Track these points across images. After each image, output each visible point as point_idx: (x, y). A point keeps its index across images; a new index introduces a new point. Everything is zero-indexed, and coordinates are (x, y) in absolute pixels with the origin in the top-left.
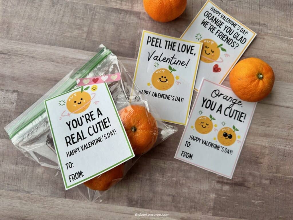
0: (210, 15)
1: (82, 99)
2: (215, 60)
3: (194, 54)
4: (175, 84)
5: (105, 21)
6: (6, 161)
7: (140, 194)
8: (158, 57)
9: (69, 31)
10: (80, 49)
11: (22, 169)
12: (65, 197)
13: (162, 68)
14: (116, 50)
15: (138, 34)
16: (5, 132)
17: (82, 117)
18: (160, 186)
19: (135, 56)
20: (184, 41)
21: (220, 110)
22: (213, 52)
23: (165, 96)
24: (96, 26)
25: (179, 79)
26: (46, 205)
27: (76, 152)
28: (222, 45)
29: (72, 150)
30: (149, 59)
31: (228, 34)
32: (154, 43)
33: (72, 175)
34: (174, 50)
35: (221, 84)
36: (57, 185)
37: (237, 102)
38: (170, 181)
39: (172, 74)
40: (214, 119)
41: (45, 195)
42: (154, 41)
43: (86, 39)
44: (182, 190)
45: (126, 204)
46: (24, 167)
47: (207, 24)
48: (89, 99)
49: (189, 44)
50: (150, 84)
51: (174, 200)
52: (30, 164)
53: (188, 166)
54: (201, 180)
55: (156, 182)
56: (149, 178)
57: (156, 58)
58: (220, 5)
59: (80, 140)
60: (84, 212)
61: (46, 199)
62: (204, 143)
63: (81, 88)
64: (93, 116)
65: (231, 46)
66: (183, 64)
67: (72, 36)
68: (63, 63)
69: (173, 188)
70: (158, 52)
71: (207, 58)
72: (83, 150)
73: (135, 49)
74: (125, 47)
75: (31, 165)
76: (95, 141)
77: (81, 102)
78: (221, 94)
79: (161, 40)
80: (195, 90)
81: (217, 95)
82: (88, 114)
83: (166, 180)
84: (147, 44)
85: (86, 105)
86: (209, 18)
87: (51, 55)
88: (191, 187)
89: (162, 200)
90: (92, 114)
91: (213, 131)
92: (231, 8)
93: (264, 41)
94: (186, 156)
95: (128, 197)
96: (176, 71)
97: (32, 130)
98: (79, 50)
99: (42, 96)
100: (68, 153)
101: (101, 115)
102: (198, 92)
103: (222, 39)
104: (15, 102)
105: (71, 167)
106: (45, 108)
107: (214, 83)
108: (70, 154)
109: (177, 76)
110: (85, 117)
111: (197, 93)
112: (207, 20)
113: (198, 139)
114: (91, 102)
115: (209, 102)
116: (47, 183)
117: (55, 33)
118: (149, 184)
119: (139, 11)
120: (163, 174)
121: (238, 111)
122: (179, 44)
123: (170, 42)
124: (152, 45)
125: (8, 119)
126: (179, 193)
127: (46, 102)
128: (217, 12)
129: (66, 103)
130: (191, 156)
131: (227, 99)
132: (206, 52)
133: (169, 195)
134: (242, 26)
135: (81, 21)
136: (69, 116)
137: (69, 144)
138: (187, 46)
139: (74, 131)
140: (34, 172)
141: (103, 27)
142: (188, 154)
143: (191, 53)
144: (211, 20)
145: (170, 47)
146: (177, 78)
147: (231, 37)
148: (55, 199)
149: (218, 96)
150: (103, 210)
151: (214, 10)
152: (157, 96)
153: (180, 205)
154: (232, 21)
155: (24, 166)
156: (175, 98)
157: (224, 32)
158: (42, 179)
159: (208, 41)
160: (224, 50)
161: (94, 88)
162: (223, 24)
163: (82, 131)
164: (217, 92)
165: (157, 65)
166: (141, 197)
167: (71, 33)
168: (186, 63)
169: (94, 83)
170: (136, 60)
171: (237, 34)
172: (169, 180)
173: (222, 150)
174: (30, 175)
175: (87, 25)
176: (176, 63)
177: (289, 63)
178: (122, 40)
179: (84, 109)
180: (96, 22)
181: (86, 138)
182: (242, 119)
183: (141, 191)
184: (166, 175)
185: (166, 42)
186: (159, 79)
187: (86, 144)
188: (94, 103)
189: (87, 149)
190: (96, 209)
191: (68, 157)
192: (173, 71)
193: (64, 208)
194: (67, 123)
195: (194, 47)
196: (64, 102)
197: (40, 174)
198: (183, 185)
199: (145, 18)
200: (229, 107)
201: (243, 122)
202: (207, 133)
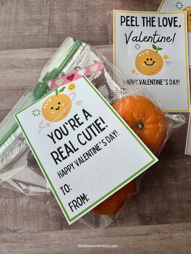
1: (59, 103)
3: (179, 26)
4: (165, 65)
5: (66, 9)
7: (153, 207)
8: (137, 37)
9: (26, 30)
10: (44, 47)
11: (2, 203)
12: (62, 229)
13: (145, 49)
14: (86, 39)
15: (108, 17)
17: (65, 125)
18: (175, 193)
19: (110, 42)
20: (164, 13)
23: (155, 81)
24: (57, 17)
25: (168, 58)
27: (69, 170)
29: (64, 168)
30: (127, 42)
32: (129, 23)
33: (72, 202)
34: (155, 26)
36: (48, 215)
39: (158, 54)
41: (36, 230)
42: (129, 20)
43: (48, 35)
45: (138, 222)
48: (68, 102)
49: (170, 16)
50: (135, 71)
52: (10, 194)
55: (168, 188)
57: (135, 39)
59: (71, 153)
61: (38, 235)
63: (55, 91)
64: (79, 120)
66: (168, 40)
67: (32, 35)
68: (27, 67)
70: (136, 31)
72: (78, 165)
73: (107, 34)
74: (96, 34)
75: (12, 196)
76: (92, 150)
77: (59, 107)
79: (136, 17)
80: (190, 67)
82: (72, 119)
83: (180, 183)
84: (121, 25)
85: (66, 109)
87: (12, 60)
89: (181, 209)
90: (77, 117)
95: (138, 213)
96: (162, 50)
98: (43, 49)
99: (10, 110)
100: (59, 173)
101: (89, 116)
105: (68, 190)
106: (17, 123)
108: (63, 173)
109: (165, 55)
110: (69, 124)
114: (71, 103)
116: (36, 214)
117: (11, 35)
118: (160, 192)
120: (176, 177)
122: (159, 18)
123: (147, 17)
124: (127, 25)
127: (17, 115)
129: (41, 112)
135: (39, 15)
136: (49, 126)
137: (57, 161)
138: (169, 18)
139: (60, 144)
140: (17, 204)
141: (65, 16)
143: (175, 26)
145: (149, 23)
146: (166, 57)
148: (50, 234)
150: (111, 236)
152: (147, 83)
155: (4, 200)
156: (168, 82)
158: (29, 211)
161: (72, 87)
163: (70, 142)
165: (137, 47)
166: (154, 210)
167: (29, 31)
168: (172, 38)
169: (70, 81)
170: (113, 47)
172: (184, 183)
175: (46, 18)
176: (160, 40)
178: (90, 26)
179: (66, 114)
180: (56, 13)
181: (78, 149)
183: (153, 203)
184: (180, 178)
185: (143, 19)
186: (144, 62)
187: (81, 157)
188: (76, 104)
189: (84, 163)
190: (102, 236)
191: (61, 178)
192: (159, 50)
193: (62, 243)
194: (48, 135)
195: (177, 18)
196: (39, 111)
197: (25, 206)
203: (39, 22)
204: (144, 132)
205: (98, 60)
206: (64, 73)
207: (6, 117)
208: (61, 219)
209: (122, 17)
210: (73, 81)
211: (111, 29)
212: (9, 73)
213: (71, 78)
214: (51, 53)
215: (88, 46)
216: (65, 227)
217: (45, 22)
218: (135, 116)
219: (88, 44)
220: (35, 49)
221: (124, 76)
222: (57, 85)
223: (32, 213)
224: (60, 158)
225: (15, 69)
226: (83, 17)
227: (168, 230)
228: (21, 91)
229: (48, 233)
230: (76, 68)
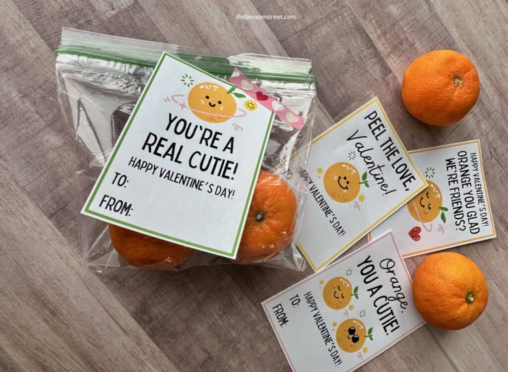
0: (465, 160)
1: (220, 102)
2: (424, 220)
3: (407, 188)
4: (352, 203)
5: (341, 37)
6: (11, 75)
7: (167, 312)
8: (363, 147)
10: (277, 36)
11: (27, 112)
12: (50, 217)
13: (356, 167)
14: (321, 86)
15: (365, 95)
16: (58, 34)
17: (198, 128)
18: (204, 326)
19: (336, 118)
20: (410, 160)
21: (374, 290)
22: (430, 208)
23: (326, 205)
25: (362, 201)
26: (7, 199)
27: (147, 169)
28: (446, 210)
29: (144, 162)
30: (349, 139)
31: (464, 203)
32: (374, 126)
33: (111, 198)
34: (389, 160)
35: (404, 259)
36: (57, 186)
37: (402, 300)
38: (224, 331)
39: (360, 187)
40: (357, 297)
41: (22, 184)
42: (376, 124)
43: (296, 33)
44: (228, 359)
45: (132, 309)
46: (32, 113)
47: (452, 167)
48: (230, 112)
49: (412, 170)
50: (321, 173)
51: (205, 364)
52: (47, 115)
53: (267, 331)
54: (267, 366)
55: (205, 314)
56: (202, 300)
57: (359, 147)
58: (487, 159)
59: (168, 157)
60: (57, 264)
61: (16, 191)
62: (317, 319)
63: (232, 87)
64: (216, 141)
65: (456, 222)
66: (383, 187)
67: (282, 10)
68: (239, 30)
69: (220, 345)
70: (369, 142)
71: (416, 209)
72: (161, 175)
73: (344, 108)
74: (335, 94)
75: (47, 120)
76: (191, 180)
77: (214, 105)
78: (392, 272)
79: (385, 130)
80: (368, 235)
81: (388, 268)
82: (211, 132)
83: (221, 324)
84: (365, 118)
85: (219, 116)
86: (460, 162)
87: (233, 4)
88: (245, 366)
89: (189, 349)
90: (218, 136)
91: (342, 311)
92: (493, 176)
93: (495, 253)
94: (278, 314)
95: (145, 301)
96: (367, 188)
97: (104, 73)
98: (275, 37)
99: (166, 42)
100: (133, 160)
101: (229, 150)
102: (370, 242)
103: (453, 203)
104: (117, 10)
105: (121, 183)
106: (156, 64)
107: (397, 249)
108: (138, 164)
109: (363, 196)
110: (203, 131)
111: (368, 242)
112: (456, 161)
113: (314, 305)
114: (230, 118)
115: (371, 268)
116: (45, 169)
118: (192, 309)
119: (392, 70)
120: (225, 313)
121: (393, 314)
122: (401, 158)
123: (393, 143)
124: (369, 125)
125: (81, 22)
126: (222, 360)
127: (167, 56)
128: (475, 165)
129: (193, 86)
130: (284, 321)
131: (395, 285)
132: (422, 200)
133: (206, 351)
134: (489, 211)
135: (313, 4)
136: (182, 108)
137: (147, 147)
138: (408, 170)
139: (171, 137)
140: (41, 134)
141: (332, 41)
142: (283, 315)
143: (404, 183)
144: (460, 167)
145: (388, 150)
146: (362, 198)
147: (465, 210)
148: (31, 206)
149: (387, 271)
150: (88, 288)
151: (474, 159)
152: (316, 197)
154: (482, 193)
155: (34, 111)
156: (335, 221)
157: (462, 197)
158: (43, 156)
159: (435, 188)
160: (443, 218)
161: (250, 105)
162: (469, 185)
163: (182, 147)
164: (391, 264)
165: (352, 155)
166: (164, 317)
167: (285, 4)
168: (389, 189)
169: (256, 99)
170: (333, 125)
171: (474, 213)
172: (225, 329)
173: (330, 349)
174: (30, 132)
175: (315, 16)
176: (377, 177)
177: (500, 308)
178: (340, 81)
179: (211, 119)
180: (329, 27)
181: (180, 162)
182: (389, 328)
183: (171, 310)
184: (227, 318)
185: (388, 139)
186: (339, 177)
187: (173, 172)
188: (233, 125)
189: (169, 181)
190: (80, 276)
191: (129, 165)
192: (364, 184)
193: (30, 231)
194: (170, 115)
195: (415, 179)
196: (192, 82)
197: (46, 146)
198: (238, 353)
199: (391, 85)
200: (388, 297)
201: (387, 334)
202: (332, 308)
203: (305, 10)
204: (255, 227)
205: (305, 116)
206: (261, 84)
207: (154, 42)
208: (64, 207)
209: (375, 112)
210: (260, 102)
211: (352, 108)
212: (214, 10)
213: (262, 97)
214: (276, 51)
215: (314, 94)
216: (55, 219)
217: (309, 18)
218: (267, 202)
219: (316, 92)
220: (267, 26)
221: (306, 162)
222: (240, 85)
223: (43, 161)
224: (153, 148)
225: (224, 15)
226: (346, 64)
227: (150, 352)
228: (201, 41)
229: (29, 202)
230: (277, 95)
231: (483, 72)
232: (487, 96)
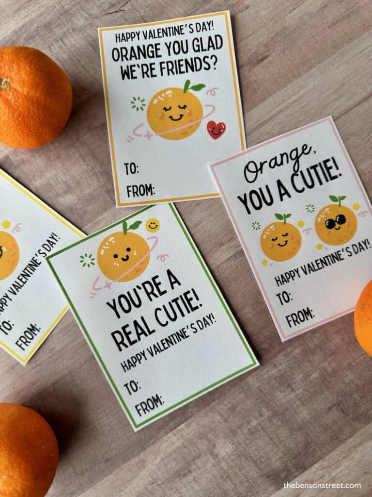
2: (200, 116)
7: (280, 451)
18: (302, 409)
21: (283, 192)
22: (185, 107)
28: (188, 82)
31: (182, 56)
35: (247, 148)
37: (300, 152)
38: (310, 386)
40: (289, 216)
44: (343, 383)
45: (272, 489)
47: (132, 71)
51: (345, 411)
53: (318, 335)
55: (287, 409)
56: (271, 412)
58: (125, 19)
62: (310, 271)
65: (205, 68)
69: (326, 392)
71: (185, 127)
78: (262, 165)
81: (257, 172)
83: (301, 390)
86: (127, 59)
88: (354, 364)
89: (325, 428)
90: (157, 281)
91: (304, 236)
92: (147, 9)
93: (251, 11)
94: (299, 320)
95: (265, 475)
102: (221, 196)
103: (181, 72)
111: (220, 198)
112: (125, 64)
113: (292, 273)
115: (254, 196)
119: (4, 155)
120: (289, 386)
121: (316, 166)
126: (343, 390)
128: (131, 36)
130: (307, 313)
131: (279, 162)
132: (173, 118)
133: (329, 409)
134: (194, 20)
144: (133, 59)
147: (191, 54)
149: (259, 172)
151: (123, 38)
153: (363, 409)
154: (169, 28)
157: (174, 58)
159: (159, 97)
160: (198, 87)
162: (158, 47)
164: (252, 167)
166: (285, 455)
171: (196, 41)
172: (307, 386)
173: (350, 254)
177: (325, 6)
182: (334, 172)
183: (278, 447)
184: (296, 382)
198: (337, 372)
199: (24, 157)
200: (293, 172)
201: (340, 175)
202: (298, 250)
227: (323, 470)
231: (9, 21)
232: (40, 15)
